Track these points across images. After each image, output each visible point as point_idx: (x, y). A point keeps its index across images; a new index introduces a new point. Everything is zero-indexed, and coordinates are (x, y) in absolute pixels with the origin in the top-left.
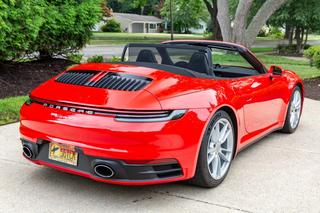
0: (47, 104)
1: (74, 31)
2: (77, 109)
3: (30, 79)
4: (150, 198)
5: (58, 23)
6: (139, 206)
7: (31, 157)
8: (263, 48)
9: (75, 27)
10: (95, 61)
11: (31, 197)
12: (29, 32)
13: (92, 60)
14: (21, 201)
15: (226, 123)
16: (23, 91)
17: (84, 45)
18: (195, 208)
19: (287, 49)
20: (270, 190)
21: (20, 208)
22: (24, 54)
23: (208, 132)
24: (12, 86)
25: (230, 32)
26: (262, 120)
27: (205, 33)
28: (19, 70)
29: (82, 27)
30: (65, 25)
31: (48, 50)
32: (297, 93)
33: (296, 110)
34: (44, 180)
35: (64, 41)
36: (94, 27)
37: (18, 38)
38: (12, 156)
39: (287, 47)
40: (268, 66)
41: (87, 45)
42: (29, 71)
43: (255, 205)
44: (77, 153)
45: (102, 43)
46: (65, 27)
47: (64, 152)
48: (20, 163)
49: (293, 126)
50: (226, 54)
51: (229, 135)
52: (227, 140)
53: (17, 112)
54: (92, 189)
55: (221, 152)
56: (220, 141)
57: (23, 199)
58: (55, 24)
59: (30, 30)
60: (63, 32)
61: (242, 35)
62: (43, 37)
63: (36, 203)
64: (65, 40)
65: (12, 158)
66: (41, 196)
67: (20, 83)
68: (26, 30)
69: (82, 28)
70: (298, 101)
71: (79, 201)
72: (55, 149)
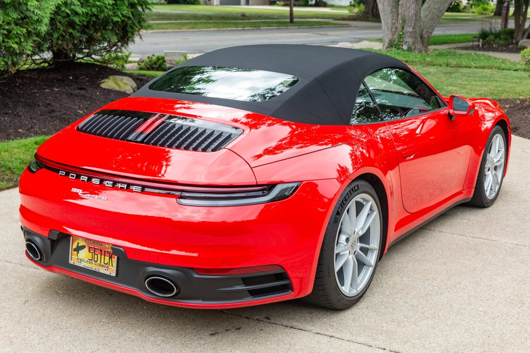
0: (65, 173)
1: (113, 16)
2: (115, 183)
3: (37, 106)
4: (239, 329)
5: (84, 4)
6: (220, 344)
7: (40, 260)
8: (455, 35)
9: (114, 8)
10: (151, 66)
11: (40, 327)
12: (32, 24)
13: (146, 63)
14: (23, 334)
15: (367, 201)
16: (24, 129)
17: (130, 39)
18: (313, 346)
19: (498, 39)
20: (440, 314)
21: (22, 347)
22: (25, 61)
23: (336, 218)
24: (4, 120)
25: (393, 10)
26: (437, 185)
27: (351, 5)
28: (16, 88)
29: (126, 9)
30: (97, 6)
31: (66, 50)
32: (499, 138)
33: (496, 168)
34: (61, 295)
35: (95, 33)
36: (148, 6)
37: (14, 34)
38: (7, 252)
39: (497, 36)
40: (459, 74)
41: (137, 39)
42: (34, 90)
43: (413, 341)
44: (116, 257)
45: (164, 27)
46: (96, 10)
47: (95, 254)
48: (21, 264)
49: (489, 194)
50: (387, 47)
51: (373, 220)
52: (369, 229)
53: (14, 169)
54: (141, 312)
55: (358, 250)
56: (357, 231)
57: (27, 330)
58: (78, 5)
59: (35, 20)
60: (94, 19)
61: (415, 14)
62: (57, 29)
63: (48, 338)
64: (97, 33)
65: (6, 255)
66: (56, 325)
67: (18, 113)
68: (27, 20)
69: (126, 11)
70: (499, 151)
71: (120, 333)
72: (79, 248)
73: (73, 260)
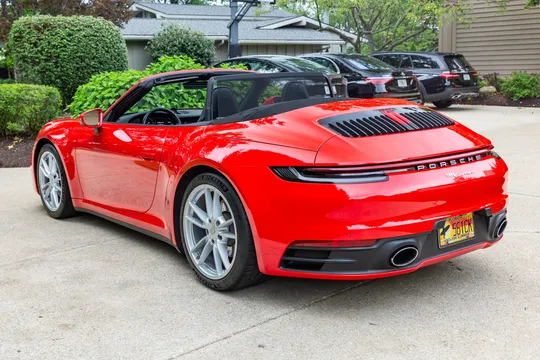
47: (457, 228)
72: (445, 230)
73: (442, 244)
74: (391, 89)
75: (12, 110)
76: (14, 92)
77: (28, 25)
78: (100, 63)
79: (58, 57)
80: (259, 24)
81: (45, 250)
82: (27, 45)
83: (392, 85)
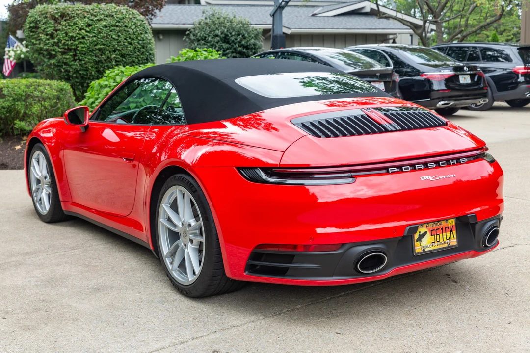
0: (395, 168)
2: (446, 161)
47: (437, 235)
72: (421, 236)
73: (417, 251)
74: (452, 85)
75: (20, 106)
76: (22, 87)
77: (44, 14)
78: (123, 56)
79: (75, 50)
80: (317, 11)
81: (27, 254)
82: (43, 36)
83: (452, 82)
